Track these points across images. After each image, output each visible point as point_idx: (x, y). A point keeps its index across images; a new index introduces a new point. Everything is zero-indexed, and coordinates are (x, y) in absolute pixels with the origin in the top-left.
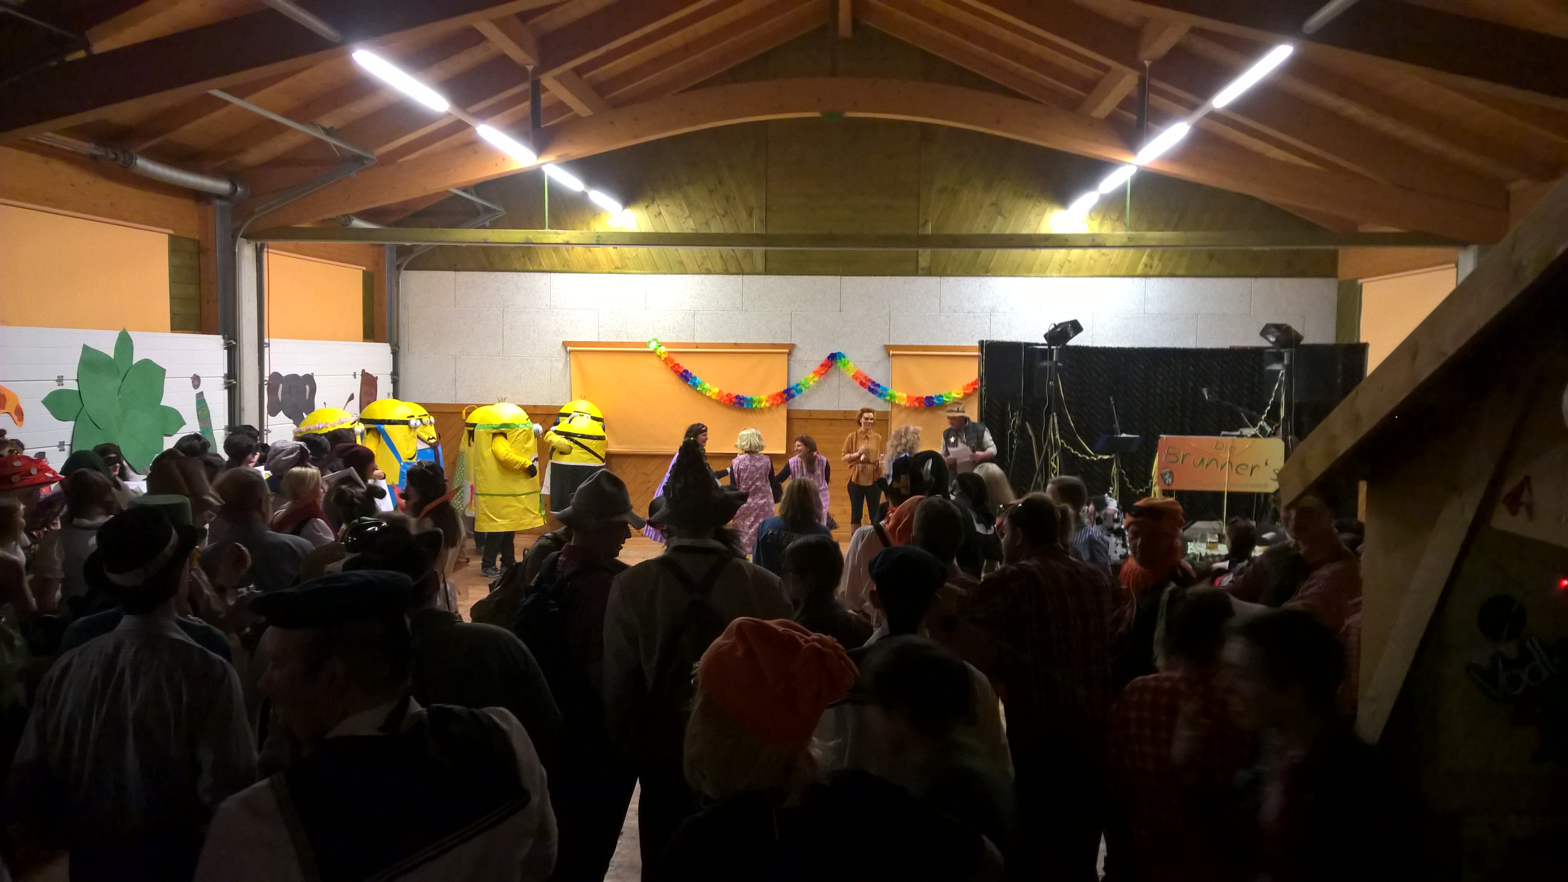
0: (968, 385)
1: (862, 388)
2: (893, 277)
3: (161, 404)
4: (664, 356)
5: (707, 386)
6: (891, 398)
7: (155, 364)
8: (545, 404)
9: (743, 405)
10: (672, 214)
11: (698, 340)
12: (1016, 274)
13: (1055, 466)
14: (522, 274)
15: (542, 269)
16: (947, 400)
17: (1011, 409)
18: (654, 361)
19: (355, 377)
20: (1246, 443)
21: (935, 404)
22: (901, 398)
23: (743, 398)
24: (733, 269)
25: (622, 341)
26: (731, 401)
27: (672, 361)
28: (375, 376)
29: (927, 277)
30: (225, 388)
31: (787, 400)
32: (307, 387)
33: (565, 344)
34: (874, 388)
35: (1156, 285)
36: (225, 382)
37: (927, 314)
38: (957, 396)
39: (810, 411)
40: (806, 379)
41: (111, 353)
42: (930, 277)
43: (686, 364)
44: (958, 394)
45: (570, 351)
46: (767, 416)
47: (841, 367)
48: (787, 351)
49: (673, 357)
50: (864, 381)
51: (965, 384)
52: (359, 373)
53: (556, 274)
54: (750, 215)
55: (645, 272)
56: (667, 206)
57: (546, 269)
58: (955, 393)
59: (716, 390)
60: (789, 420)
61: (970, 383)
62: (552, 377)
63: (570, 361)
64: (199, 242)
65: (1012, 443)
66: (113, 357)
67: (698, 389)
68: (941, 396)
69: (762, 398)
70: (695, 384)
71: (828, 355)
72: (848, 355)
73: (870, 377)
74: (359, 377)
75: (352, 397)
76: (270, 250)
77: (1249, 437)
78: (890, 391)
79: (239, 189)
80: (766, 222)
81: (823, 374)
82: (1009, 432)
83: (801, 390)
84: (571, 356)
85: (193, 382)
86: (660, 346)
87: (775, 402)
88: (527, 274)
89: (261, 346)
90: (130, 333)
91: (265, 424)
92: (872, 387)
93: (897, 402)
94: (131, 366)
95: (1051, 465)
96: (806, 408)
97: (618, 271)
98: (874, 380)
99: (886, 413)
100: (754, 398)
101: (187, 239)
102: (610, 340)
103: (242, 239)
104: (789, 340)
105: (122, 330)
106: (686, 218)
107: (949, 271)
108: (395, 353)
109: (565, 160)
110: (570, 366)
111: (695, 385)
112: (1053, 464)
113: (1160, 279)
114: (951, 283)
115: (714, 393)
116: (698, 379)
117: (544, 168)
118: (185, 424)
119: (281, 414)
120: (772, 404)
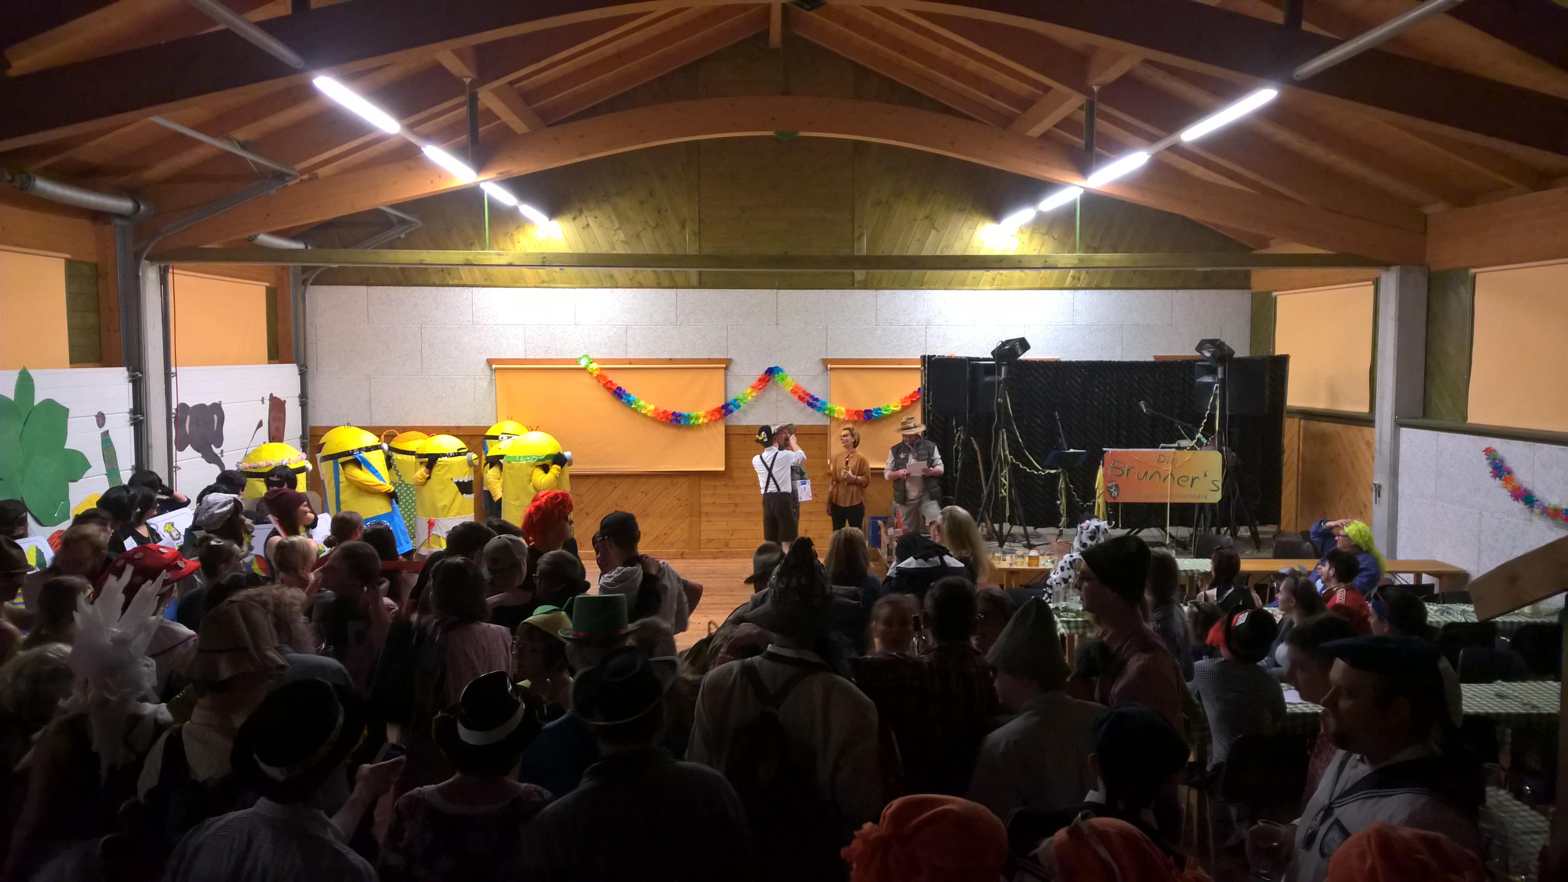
0: (906, 398)
1: (801, 402)
2: (830, 290)
3: (66, 447)
4: (596, 373)
5: (642, 403)
6: (830, 412)
7: (58, 404)
8: (469, 425)
9: (679, 422)
10: (601, 226)
11: (630, 356)
12: (950, 287)
13: (1005, 482)
14: (441, 288)
15: (461, 283)
16: (886, 413)
17: (956, 424)
18: (585, 379)
19: (263, 403)
20: (1187, 455)
21: (873, 417)
22: (840, 412)
23: (680, 415)
24: (667, 283)
25: (551, 357)
26: (667, 418)
27: (605, 378)
28: (283, 400)
29: (863, 291)
30: (131, 425)
31: (725, 415)
32: (215, 417)
33: (490, 362)
34: (812, 402)
35: (1083, 296)
36: (131, 418)
37: (864, 327)
38: (895, 409)
39: (748, 426)
40: (744, 394)
41: (11, 395)
42: (866, 291)
43: (619, 380)
44: (896, 407)
45: (495, 369)
46: (706, 433)
47: (779, 381)
48: (724, 366)
49: (605, 373)
50: (803, 395)
51: (903, 397)
52: (267, 397)
53: (478, 288)
54: (683, 227)
55: (574, 286)
56: (596, 217)
57: (465, 281)
58: (894, 406)
59: (652, 407)
60: (727, 436)
61: (908, 395)
62: (476, 396)
63: (495, 379)
64: (96, 265)
65: (957, 458)
66: (13, 399)
67: (633, 406)
68: (879, 409)
69: (700, 414)
70: (629, 401)
71: (766, 369)
72: (786, 369)
73: (808, 391)
74: (267, 402)
75: (260, 425)
76: (175, 271)
77: (1189, 450)
78: (829, 405)
79: (142, 207)
80: (699, 235)
81: (759, 389)
82: (955, 446)
83: (740, 406)
84: (496, 373)
85: (98, 421)
86: (591, 363)
87: (713, 418)
88: (446, 289)
89: (168, 375)
90: (30, 371)
91: (174, 460)
92: (811, 401)
93: (836, 416)
94: (33, 408)
95: (1001, 481)
96: (744, 423)
97: (544, 285)
98: (812, 394)
99: (825, 427)
100: (691, 414)
101: (86, 263)
102: (538, 357)
103: (146, 262)
104: (726, 354)
105: (22, 368)
106: (616, 230)
107: (884, 285)
108: (303, 374)
109: (504, 178)
110: (495, 385)
111: (629, 403)
112: (1003, 479)
113: (1087, 291)
114: (886, 295)
115: (650, 411)
116: (632, 396)
117: (483, 186)
118: (91, 467)
119: (189, 447)
120: (710, 420)
